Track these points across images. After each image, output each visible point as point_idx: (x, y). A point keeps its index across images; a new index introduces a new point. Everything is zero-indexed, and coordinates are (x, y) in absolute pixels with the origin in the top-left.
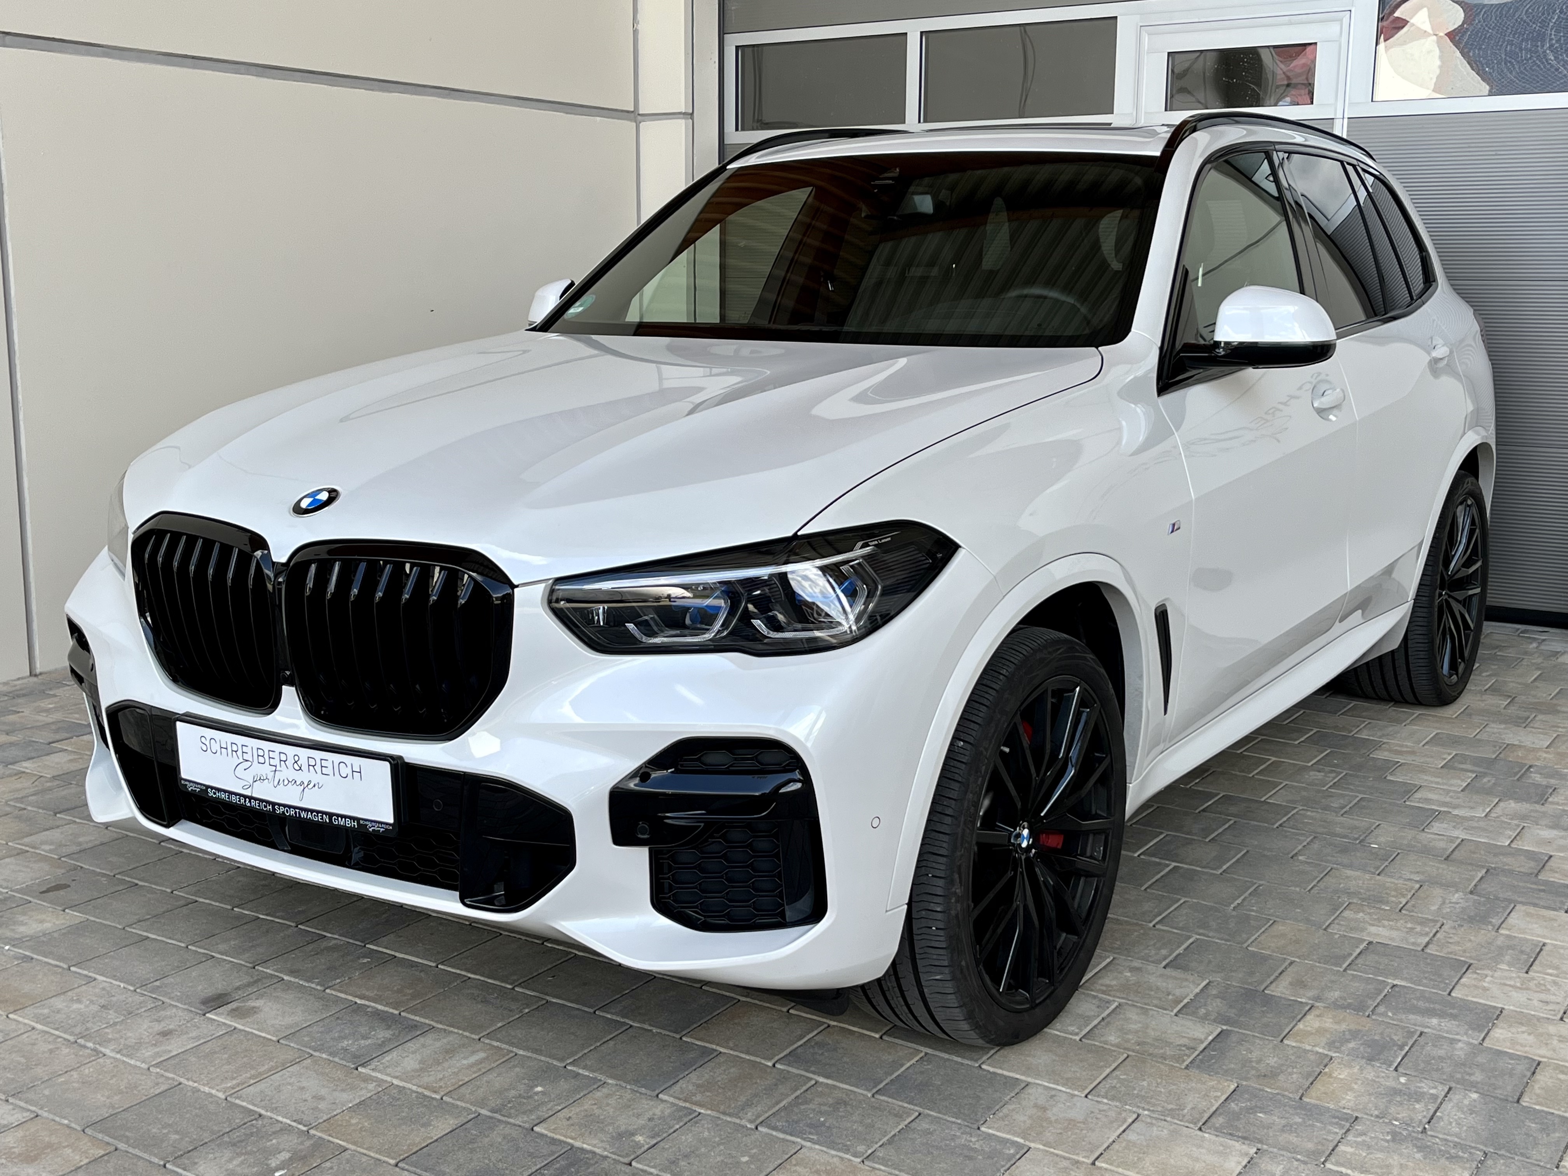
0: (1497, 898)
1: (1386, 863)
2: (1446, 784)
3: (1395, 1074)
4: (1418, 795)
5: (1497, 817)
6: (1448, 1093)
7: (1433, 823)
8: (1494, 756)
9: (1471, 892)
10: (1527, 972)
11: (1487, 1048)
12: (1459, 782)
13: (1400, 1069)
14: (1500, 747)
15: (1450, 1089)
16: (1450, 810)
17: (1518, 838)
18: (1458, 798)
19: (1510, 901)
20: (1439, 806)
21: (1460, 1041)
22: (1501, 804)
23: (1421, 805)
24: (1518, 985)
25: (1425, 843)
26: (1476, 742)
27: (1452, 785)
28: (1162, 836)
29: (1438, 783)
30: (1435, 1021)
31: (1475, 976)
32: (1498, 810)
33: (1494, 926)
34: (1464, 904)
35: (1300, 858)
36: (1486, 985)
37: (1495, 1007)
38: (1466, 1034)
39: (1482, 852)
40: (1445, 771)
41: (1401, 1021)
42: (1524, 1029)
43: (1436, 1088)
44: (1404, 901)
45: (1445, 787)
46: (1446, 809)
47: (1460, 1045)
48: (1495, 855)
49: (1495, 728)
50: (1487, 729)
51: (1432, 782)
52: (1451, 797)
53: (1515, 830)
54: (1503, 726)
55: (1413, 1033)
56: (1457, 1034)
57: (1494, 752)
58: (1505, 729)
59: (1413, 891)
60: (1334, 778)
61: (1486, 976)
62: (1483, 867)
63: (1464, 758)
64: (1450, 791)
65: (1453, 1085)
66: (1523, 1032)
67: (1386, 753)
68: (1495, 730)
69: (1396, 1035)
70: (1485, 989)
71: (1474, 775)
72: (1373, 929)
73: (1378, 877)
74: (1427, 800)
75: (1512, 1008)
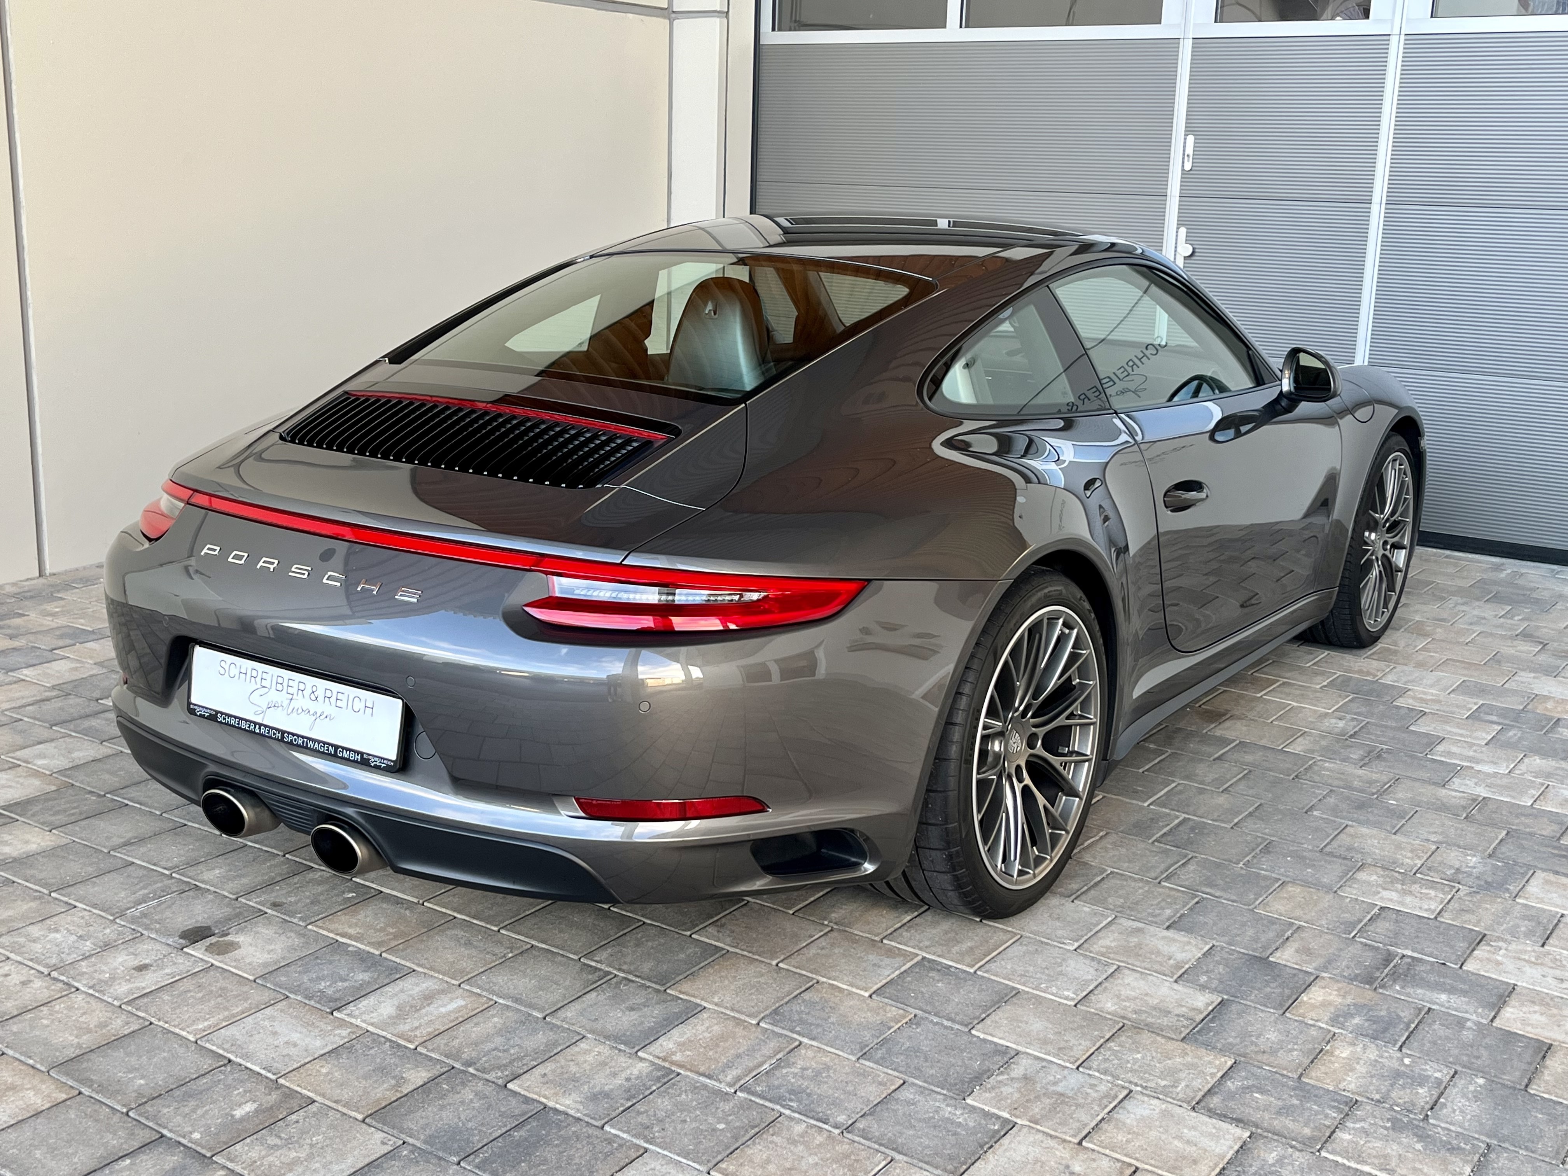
0: (1516, 863)
1: (1403, 821)
2: (1470, 737)
3: (1399, 1055)
4: (1440, 748)
5: (1522, 774)
6: (1453, 1077)
7: (1454, 779)
8: (1521, 707)
9: (1490, 856)
10: (1543, 946)
11: (1497, 1028)
12: (1484, 735)
13: (1404, 1050)
14: (1529, 698)
15: (1456, 1073)
16: (1473, 765)
17: (1542, 797)
18: (1482, 752)
19: (1529, 867)
20: (1461, 760)
21: (1469, 1020)
22: (1526, 760)
23: (1443, 759)
24: (1533, 959)
25: (1445, 800)
26: (1502, 692)
27: (1476, 738)
28: (1173, 785)
29: (1461, 735)
30: (1444, 997)
31: (1488, 948)
32: (1523, 767)
33: (1511, 893)
34: (1480, 868)
35: (1315, 813)
36: (1499, 958)
37: (1508, 984)
38: (1475, 1012)
39: (1504, 813)
40: (1470, 721)
41: (1408, 995)
42: (1537, 1008)
43: (1440, 1071)
44: (1419, 863)
45: (1469, 740)
46: (1468, 764)
47: (1469, 1024)
48: (1517, 816)
49: (1525, 677)
50: (1516, 678)
51: (1456, 734)
52: (1475, 751)
53: (1539, 789)
54: (1533, 675)
55: (1420, 1010)
56: (1467, 1012)
57: (1521, 703)
58: (1534, 678)
59: (1430, 853)
60: (1355, 727)
61: (1501, 949)
62: (1503, 828)
63: (1489, 709)
64: (1474, 744)
65: (1459, 1068)
66: (1535, 1012)
67: (1410, 701)
68: (1525, 680)
69: (1403, 1011)
70: (1499, 963)
71: (1500, 727)
72: (1385, 894)
73: (1393, 836)
74: (1449, 754)
75: (1524, 985)
